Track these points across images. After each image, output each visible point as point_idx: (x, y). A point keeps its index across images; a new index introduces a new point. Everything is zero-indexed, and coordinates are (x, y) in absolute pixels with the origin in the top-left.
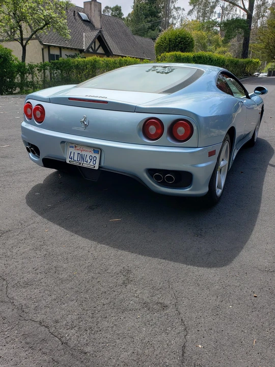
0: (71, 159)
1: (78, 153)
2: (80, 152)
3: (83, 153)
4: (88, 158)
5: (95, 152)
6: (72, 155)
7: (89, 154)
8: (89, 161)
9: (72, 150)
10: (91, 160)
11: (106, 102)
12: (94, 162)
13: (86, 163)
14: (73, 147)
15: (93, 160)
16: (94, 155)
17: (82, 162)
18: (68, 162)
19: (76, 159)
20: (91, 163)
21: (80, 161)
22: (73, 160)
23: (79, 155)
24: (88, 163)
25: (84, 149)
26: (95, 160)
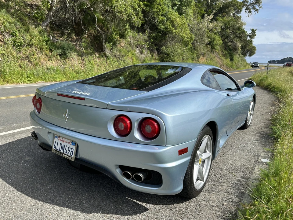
0: (55, 148)
1: (61, 144)
2: (62, 142)
3: (64, 144)
4: (67, 149)
5: (73, 144)
6: (56, 145)
7: (68, 145)
9: (57, 140)
10: (69, 151)
12: (72, 153)
13: (65, 153)
14: (57, 138)
15: (70, 151)
16: (72, 146)
17: (63, 152)
18: (52, 150)
19: (58, 149)
20: (69, 154)
21: (61, 151)
22: (57, 149)
23: (61, 145)
24: (67, 154)
25: (65, 140)
26: (72, 152)
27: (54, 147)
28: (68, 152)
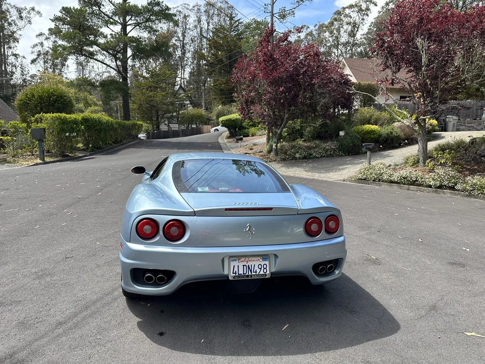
0: (236, 273)
1: (244, 265)
2: (245, 263)
3: (250, 264)
4: (256, 268)
5: (264, 259)
6: (236, 269)
7: (257, 263)
8: (259, 270)
9: (235, 263)
10: (261, 269)
11: (271, 209)
12: (265, 271)
13: (255, 273)
14: (235, 260)
15: (263, 268)
16: (263, 263)
17: (250, 273)
18: (231, 278)
19: (241, 272)
20: (262, 273)
21: (247, 274)
22: (238, 274)
23: (245, 267)
24: (257, 273)
25: (250, 259)
26: (266, 268)
27: (233, 273)
28: (258, 270)
